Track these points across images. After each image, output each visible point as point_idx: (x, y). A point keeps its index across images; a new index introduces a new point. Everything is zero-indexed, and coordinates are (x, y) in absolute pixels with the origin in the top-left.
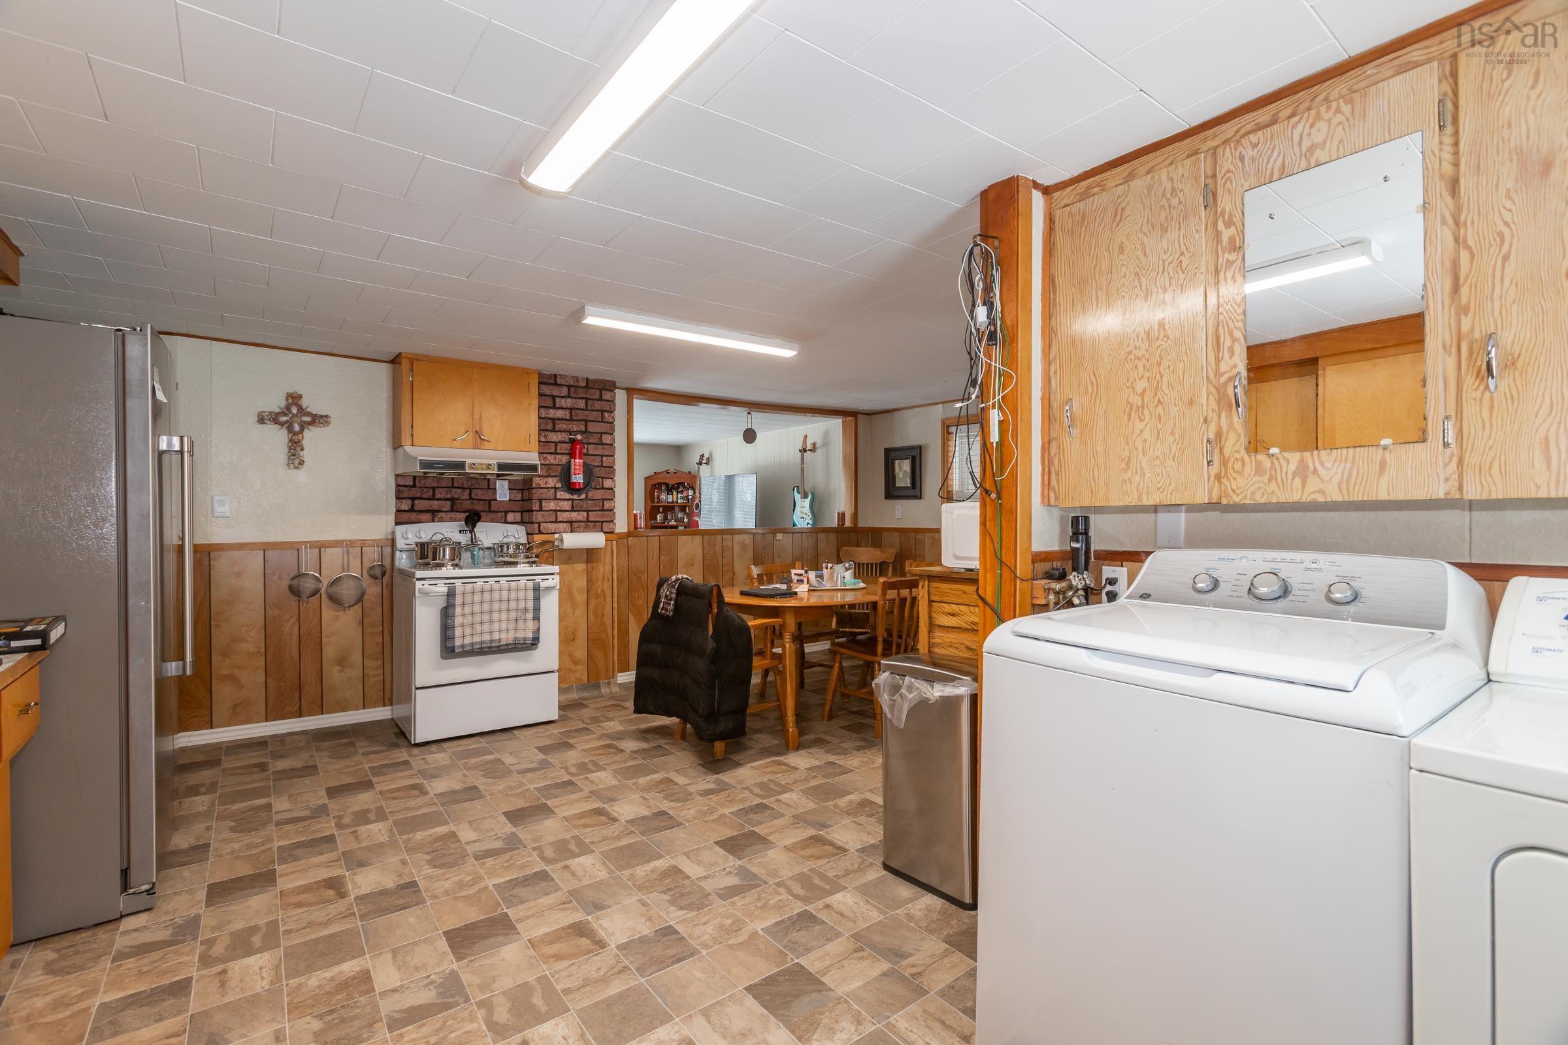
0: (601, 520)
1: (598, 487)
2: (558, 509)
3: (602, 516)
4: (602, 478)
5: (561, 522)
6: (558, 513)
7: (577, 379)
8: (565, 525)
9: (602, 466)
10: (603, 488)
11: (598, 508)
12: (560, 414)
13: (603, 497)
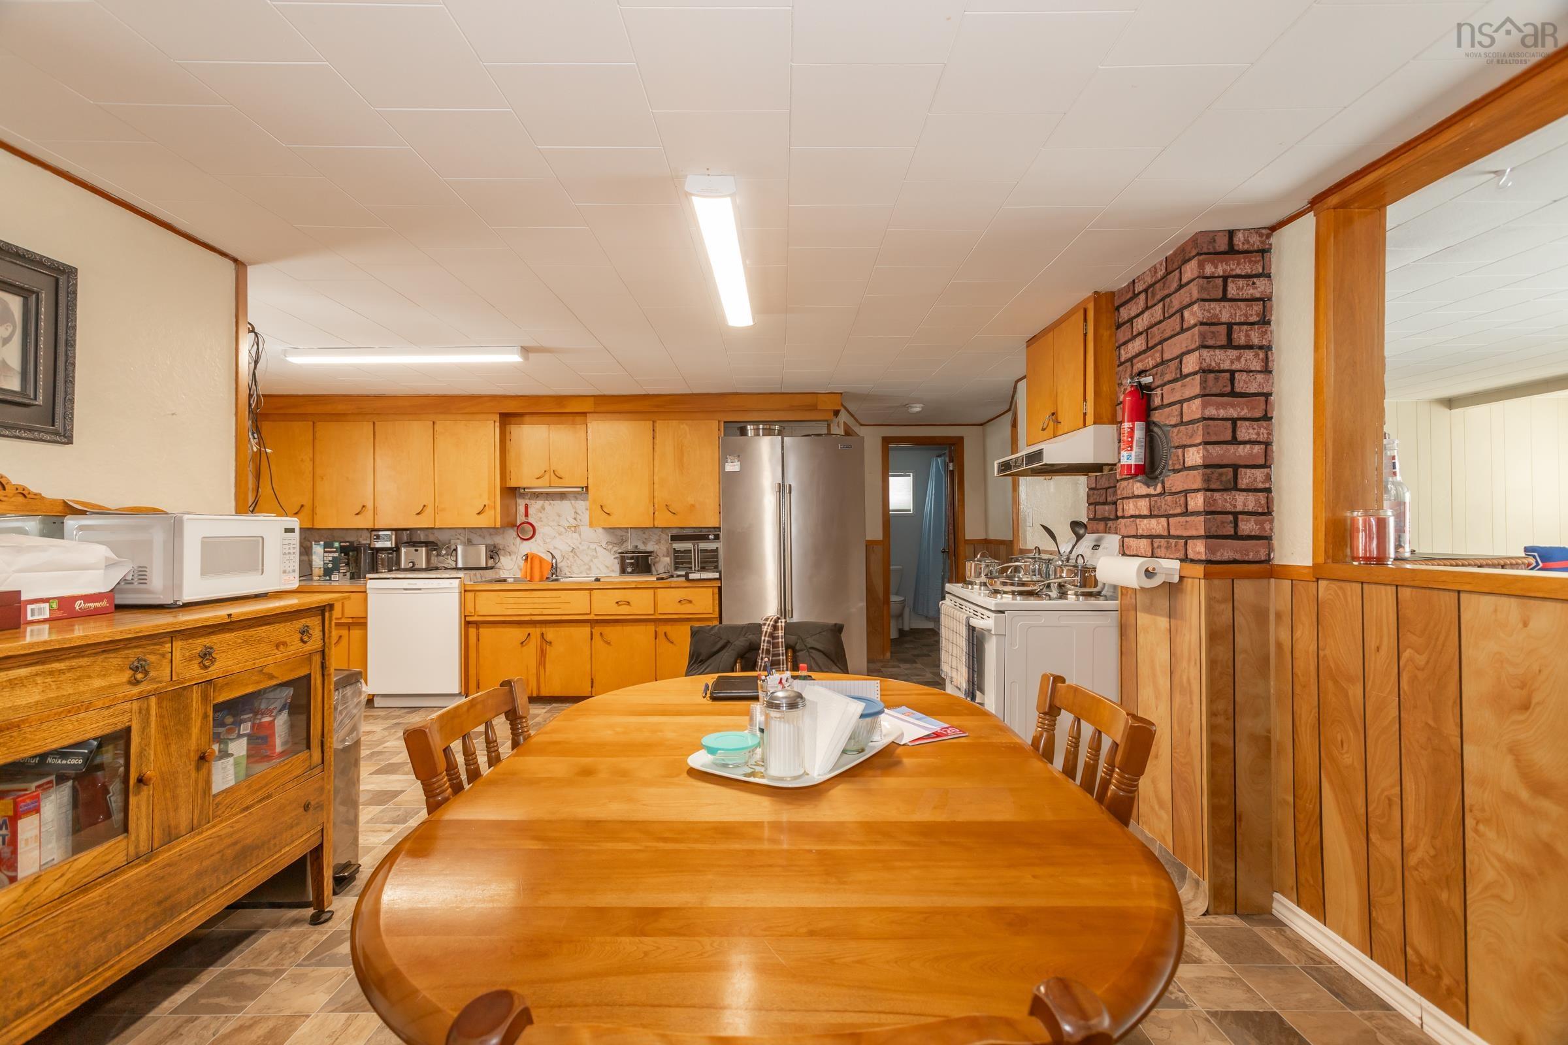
0: (1185, 534)
1: (1177, 467)
2: (1137, 513)
3: (1185, 526)
4: (1184, 447)
5: (1142, 537)
6: (1138, 520)
7: (1154, 269)
8: (1144, 541)
9: (1182, 423)
10: (1185, 468)
11: (1178, 511)
12: (1138, 345)
13: (1186, 487)
